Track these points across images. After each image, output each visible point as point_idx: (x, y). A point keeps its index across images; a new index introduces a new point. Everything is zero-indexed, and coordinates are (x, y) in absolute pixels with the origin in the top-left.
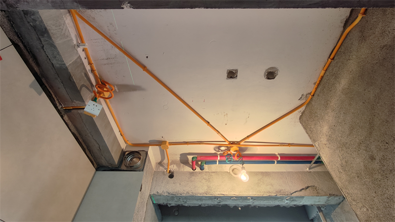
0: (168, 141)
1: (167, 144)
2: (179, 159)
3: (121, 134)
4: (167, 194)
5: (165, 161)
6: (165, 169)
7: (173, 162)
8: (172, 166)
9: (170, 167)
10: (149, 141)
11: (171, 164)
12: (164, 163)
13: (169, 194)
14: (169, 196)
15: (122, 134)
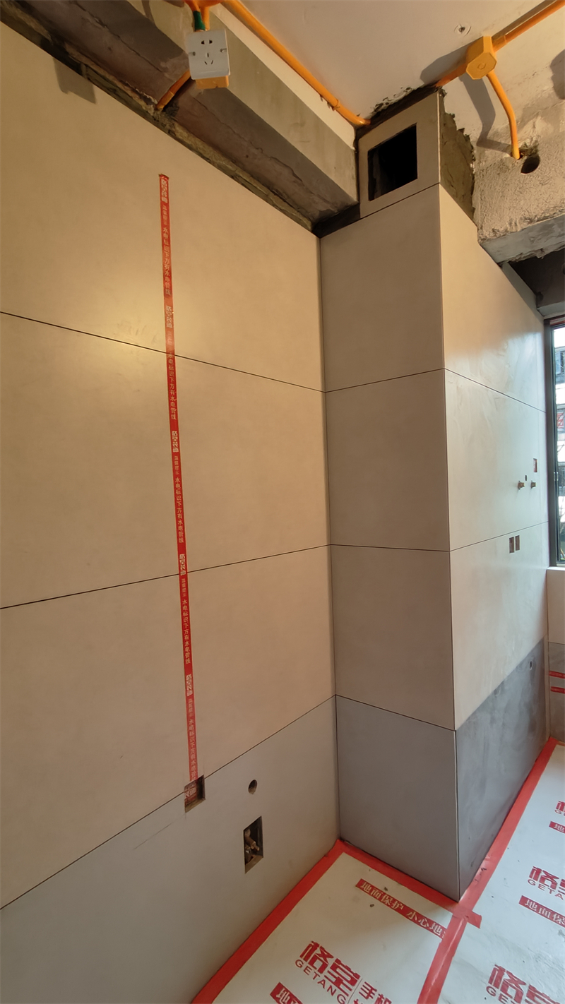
0: (488, 35)
1: (488, 46)
2: (548, 87)
3: (329, 103)
4: (525, 225)
5: (500, 124)
6: (505, 151)
7: (530, 114)
8: (528, 127)
9: (517, 136)
10: (424, 74)
11: (523, 122)
12: (496, 133)
13: (531, 221)
14: (530, 229)
15: (334, 104)
